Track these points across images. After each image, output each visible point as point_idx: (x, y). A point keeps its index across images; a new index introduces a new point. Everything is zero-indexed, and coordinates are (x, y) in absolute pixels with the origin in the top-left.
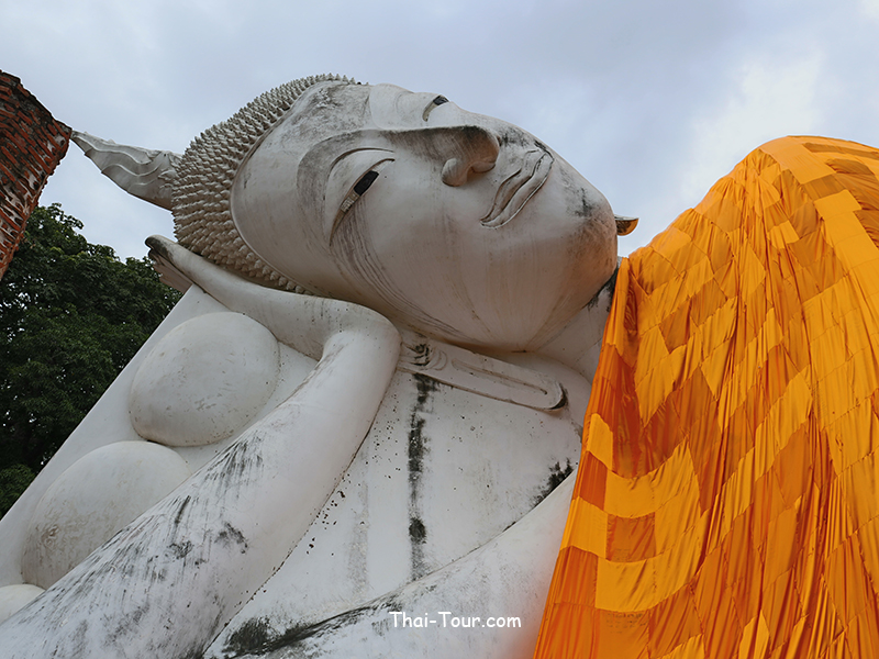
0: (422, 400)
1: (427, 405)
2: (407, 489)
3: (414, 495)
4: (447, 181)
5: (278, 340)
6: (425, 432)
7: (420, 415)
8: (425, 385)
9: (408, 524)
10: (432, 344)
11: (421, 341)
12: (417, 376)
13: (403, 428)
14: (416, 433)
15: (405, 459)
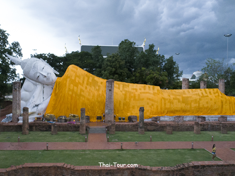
3: (43, 96)
13: (42, 91)
14: (43, 91)
15: (42, 93)
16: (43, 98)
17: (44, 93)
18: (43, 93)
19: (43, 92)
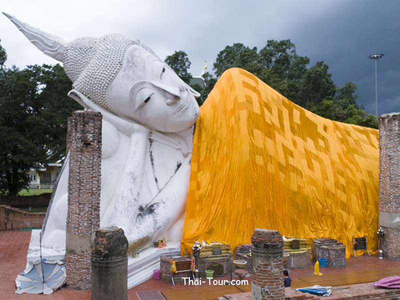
0: (151, 145)
1: (152, 147)
2: (152, 171)
3: (154, 171)
4: (168, 104)
5: (118, 130)
6: (153, 154)
7: (151, 150)
8: (151, 141)
9: (154, 179)
10: (153, 132)
11: (150, 131)
12: (149, 139)
13: (149, 154)
14: (151, 155)
15: (150, 163)
16: (156, 180)
17: (154, 162)
18: (153, 164)
19: (152, 160)
